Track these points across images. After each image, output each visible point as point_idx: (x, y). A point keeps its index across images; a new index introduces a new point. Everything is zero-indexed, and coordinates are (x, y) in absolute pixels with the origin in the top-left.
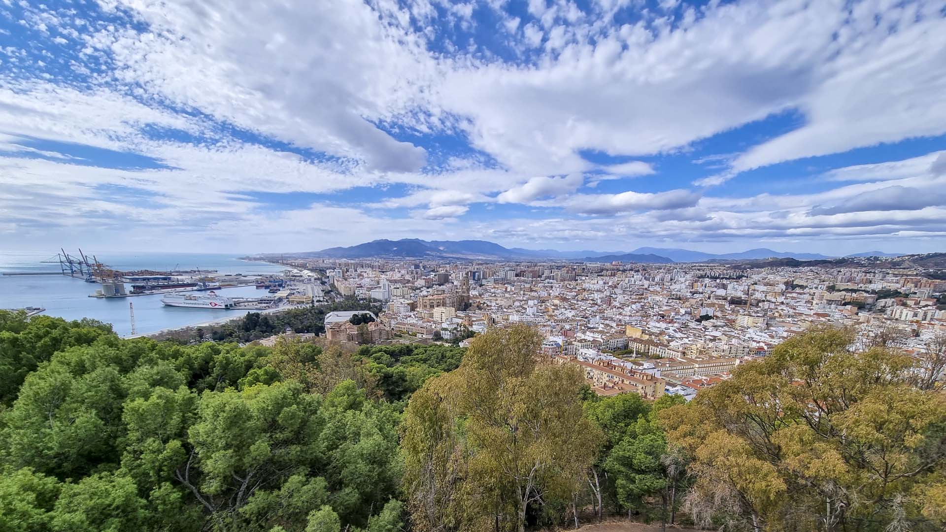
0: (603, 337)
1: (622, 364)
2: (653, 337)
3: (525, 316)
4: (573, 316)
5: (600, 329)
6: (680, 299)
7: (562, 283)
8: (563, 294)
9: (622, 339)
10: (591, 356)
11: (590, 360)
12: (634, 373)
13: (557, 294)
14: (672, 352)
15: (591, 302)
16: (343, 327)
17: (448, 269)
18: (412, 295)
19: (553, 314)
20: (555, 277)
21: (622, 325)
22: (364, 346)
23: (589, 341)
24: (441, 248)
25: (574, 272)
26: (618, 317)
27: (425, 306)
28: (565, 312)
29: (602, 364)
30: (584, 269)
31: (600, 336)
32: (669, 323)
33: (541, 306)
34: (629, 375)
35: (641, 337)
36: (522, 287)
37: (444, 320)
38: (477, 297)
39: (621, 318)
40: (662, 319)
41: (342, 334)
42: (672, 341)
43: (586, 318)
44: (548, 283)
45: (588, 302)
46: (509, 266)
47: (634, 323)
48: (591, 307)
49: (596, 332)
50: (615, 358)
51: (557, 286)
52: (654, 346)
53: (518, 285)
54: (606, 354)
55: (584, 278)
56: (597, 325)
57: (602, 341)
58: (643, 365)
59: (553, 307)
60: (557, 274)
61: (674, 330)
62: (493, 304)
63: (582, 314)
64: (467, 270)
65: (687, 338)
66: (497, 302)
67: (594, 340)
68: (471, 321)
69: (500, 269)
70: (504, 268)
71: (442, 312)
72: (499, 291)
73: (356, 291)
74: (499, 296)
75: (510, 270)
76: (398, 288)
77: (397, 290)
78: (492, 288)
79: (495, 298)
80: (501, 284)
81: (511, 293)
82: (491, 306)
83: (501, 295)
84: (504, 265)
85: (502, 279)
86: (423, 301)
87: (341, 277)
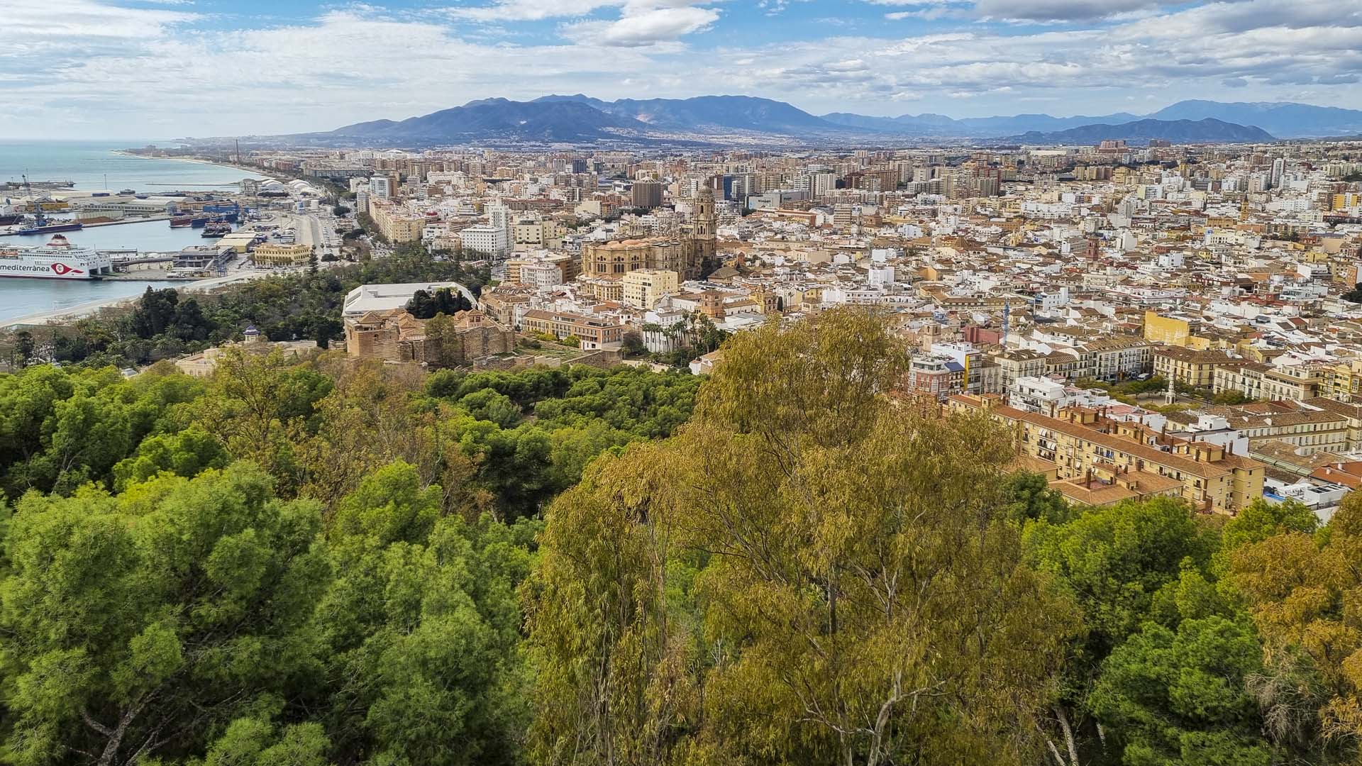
0: (1081, 344)
1: (1136, 419)
2: (1223, 343)
3: (863, 290)
4: (995, 289)
5: (1071, 322)
6: (1295, 238)
7: (962, 202)
8: (966, 231)
9: (1133, 350)
10: (1048, 397)
11: (1046, 409)
12: (1172, 442)
13: (949, 231)
14: (1278, 385)
15: (1044, 251)
16: (389, 326)
17: (660, 172)
18: (567, 239)
19: (940, 284)
20: (944, 186)
21: (1133, 312)
22: (442, 373)
23: (1041, 356)
24: (641, 118)
25: (994, 173)
26: (1119, 289)
27: (601, 268)
28: (973, 279)
29: (1078, 418)
30: (1021, 163)
31: (1070, 343)
32: (1268, 304)
33: (906, 263)
34: (1158, 448)
35: (1189, 342)
36: (855, 213)
37: (649, 305)
38: (733, 243)
39: (1128, 292)
40: (1246, 294)
41: (386, 342)
42: (1278, 354)
43: (1032, 293)
44: (925, 202)
45: (1036, 250)
46: (819, 161)
47: (1165, 307)
48: (1044, 264)
49: (1060, 330)
50: (1115, 403)
51: (950, 209)
52: (1227, 367)
53: (843, 210)
54: (1088, 392)
55: (1021, 188)
56: (1061, 314)
57: (1077, 355)
58: (1195, 421)
59: (938, 266)
60: (948, 180)
61: (1284, 325)
62: (779, 260)
63: (1020, 283)
64: (709, 174)
65: (1322, 345)
66: (790, 255)
67: (1054, 354)
68: (720, 306)
69: (795, 170)
70: (805, 165)
71: (644, 284)
72: (795, 225)
73: (425, 232)
74: (794, 238)
75: (822, 171)
76: (532, 223)
77: (530, 227)
78: (775, 220)
79: (782, 246)
80: (798, 207)
81: (826, 231)
82: (773, 265)
83: (799, 236)
84: (808, 158)
85: (802, 193)
86: (595, 254)
87: (387, 195)
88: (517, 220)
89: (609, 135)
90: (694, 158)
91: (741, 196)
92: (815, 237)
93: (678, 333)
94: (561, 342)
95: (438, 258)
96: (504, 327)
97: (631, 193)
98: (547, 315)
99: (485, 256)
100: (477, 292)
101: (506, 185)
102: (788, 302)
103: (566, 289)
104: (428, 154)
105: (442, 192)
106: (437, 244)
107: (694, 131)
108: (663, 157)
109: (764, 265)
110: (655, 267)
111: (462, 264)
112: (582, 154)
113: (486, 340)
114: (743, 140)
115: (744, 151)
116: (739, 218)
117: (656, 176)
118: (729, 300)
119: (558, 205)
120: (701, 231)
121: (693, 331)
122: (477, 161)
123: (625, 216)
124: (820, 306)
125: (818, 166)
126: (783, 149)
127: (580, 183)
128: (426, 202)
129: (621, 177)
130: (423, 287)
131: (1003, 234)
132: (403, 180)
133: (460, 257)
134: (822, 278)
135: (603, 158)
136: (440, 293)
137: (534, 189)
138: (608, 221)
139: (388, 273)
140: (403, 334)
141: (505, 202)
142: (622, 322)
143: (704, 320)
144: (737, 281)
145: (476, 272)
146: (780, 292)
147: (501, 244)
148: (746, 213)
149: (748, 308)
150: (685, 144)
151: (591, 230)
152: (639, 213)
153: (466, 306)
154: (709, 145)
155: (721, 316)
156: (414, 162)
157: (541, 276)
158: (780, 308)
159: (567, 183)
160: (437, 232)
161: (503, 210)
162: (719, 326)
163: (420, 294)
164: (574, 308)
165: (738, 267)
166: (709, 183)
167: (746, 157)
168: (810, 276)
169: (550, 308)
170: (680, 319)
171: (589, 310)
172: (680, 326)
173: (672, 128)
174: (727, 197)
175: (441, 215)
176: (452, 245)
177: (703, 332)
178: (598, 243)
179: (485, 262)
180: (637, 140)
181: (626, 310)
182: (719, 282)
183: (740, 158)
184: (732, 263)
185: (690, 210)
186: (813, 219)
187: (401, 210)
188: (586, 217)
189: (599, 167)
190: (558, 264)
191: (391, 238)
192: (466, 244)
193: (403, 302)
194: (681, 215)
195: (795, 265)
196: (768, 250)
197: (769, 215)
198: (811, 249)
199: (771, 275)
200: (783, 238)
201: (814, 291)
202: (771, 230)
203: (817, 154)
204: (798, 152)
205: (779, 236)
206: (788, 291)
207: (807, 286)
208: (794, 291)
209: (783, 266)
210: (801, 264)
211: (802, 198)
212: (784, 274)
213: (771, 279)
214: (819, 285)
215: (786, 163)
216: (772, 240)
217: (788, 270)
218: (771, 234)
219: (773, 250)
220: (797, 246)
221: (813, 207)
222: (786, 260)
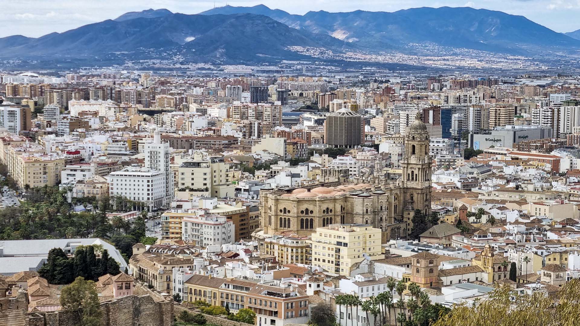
17: (361, 102)
18: (242, 185)
24: (339, 35)
27: (284, 223)
37: (345, 269)
38: (455, 193)
68: (435, 273)
69: (533, 101)
70: (546, 95)
71: (339, 243)
72: (532, 171)
73: (64, 174)
74: (531, 188)
75: (568, 103)
76: (198, 165)
77: (196, 170)
78: (508, 164)
79: (516, 197)
80: (536, 148)
81: (573, 179)
82: (504, 222)
83: (538, 185)
84: (549, 85)
85: (542, 131)
86: (276, 205)
87: (18, 129)
88: (179, 161)
89: (297, 56)
90: (404, 85)
91: (463, 134)
92: (559, 186)
93: (381, 307)
94: (231, 317)
95: (79, 209)
96: (159, 297)
97: (323, 129)
98: (214, 282)
99: (138, 206)
100: (127, 252)
101: (166, 117)
102: (524, 269)
103: (239, 249)
104: (69, 78)
105: (87, 126)
106: (79, 191)
107: (403, 51)
108: (364, 83)
109: (492, 221)
110: (353, 223)
111: (110, 216)
112: (262, 79)
113: (137, 312)
114: (467, 63)
115: (467, 77)
116: (461, 161)
117: (355, 108)
118: (447, 266)
119: (231, 142)
120: (412, 177)
121: (401, 305)
122: (131, 87)
123: (316, 158)
124: (565, 275)
125: (563, 97)
126: (517, 74)
127: (259, 115)
128: (67, 138)
129: (312, 108)
130: (60, 244)
132: (39, 110)
133: (106, 207)
134: (568, 238)
135: (290, 84)
136: (81, 252)
137: (201, 122)
138: (294, 163)
139: (17, 226)
140: (33, 304)
141: (165, 139)
142: (310, 292)
143: (415, 291)
144: (457, 240)
145: (126, 226)
146: (513, 256)
147: (159, 191)
148: (469, 154)
149: (472, 276)
150: (393, 67)
151: (272, 175)
152: (333, 154)
153: (114, 269)
154: (424, 69)
155: (437, 286)
156: (52, 87)
157: (208, 232)
158: (513, 276)
159: (243, 116)
160: (79, 176)
161: (163, 148)
162: (434, 299)
163: (56, 253)
164: (249, 274)
165: (459, 223)
166: (423, 116)
167: (471, 84)
168: (552, 236)
169: (219, 273)
170: (383, 289)
171: (268, 276)
172: (384, 298)
173: (376, 48)
174: (446, 134)
175: (85, 154)
176: (98, 192)
177: (413, 307)
178: (281, 191)
179: (137, 214)
180: (331, 62)
181: (315, 277)
182: (434, 242)
183: (462, 85)
184: (451, 219)
185: (397, 150)
186: (556, 163)
187: (35, 147)
188: (265, 158)
189: (283, 96)
190: (230, 217)
191: (21, 184)
192: (116, 191)
193: (35, 263)
194: (387, 156)
195: (533, 222)
196: (497, 202)
197: (499, 157)
198: (553, 202)
199: (501, 235)
200: (517, 187)
201: (558, 256)
202: (501, 177)
203: (562, 80)
204: (537, 78)
205: (512, 185)
206: (523, 255)
207: (548, 248)
208: (531, 255)
209: (517, 222)
210: (540, 221)
211: (542, 136)
212: (519, 233)
213: (500, 239)
214: (564, 249)
215: (522, 92)
216: (503, 190)
217: (523, 228)
218: (502, 182)
219: (504, 202)
220: (535, 197)
221: (556, 147)
222: (521, 216)
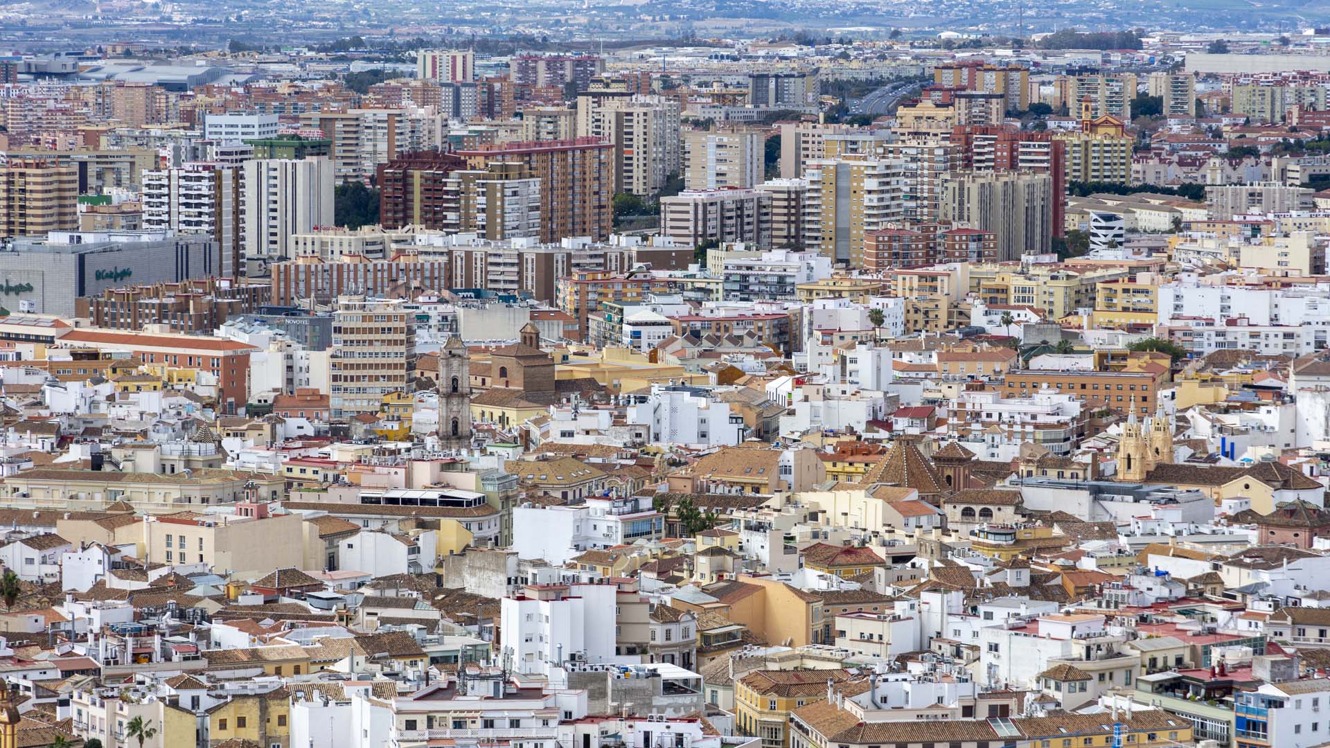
3: (474, 699)
4: (1063, 674)
7: (906, 282)
8: (927, 413)
15: (1265, 499)
19: (822, 660)
20: (823, 214)
25: (1036, 151)
28: (966, 630)
33: (667, 569)
45: (1230, 497)
46: (254, 99)
48: (1267, 558)
53: (381, 328)
62: (81, 568)
66: (133, 540)
69: (143, 140)
70: (191, 118)
72: (150, 401)
74: (146, 461)
75: (270, 147)
78: (59, 375)
79: (95, 496)
80: (162, 314)
81: (295, 425)
82: (52, 592)
83: (173, 450)
84: (202, 83)
85: (182, 251)
92: (247, 452)
109: (8, 589)
125: (252, 124)
126: (83, 43)
131: (1088, 426)
134: (286, 645)
146: (91, 716)
186: (235, 369)
195: (158, 588)
196: (24, 517)
197: (28, 351)
198: (227, 513)
199: (45, 640)
200: (97, 462)
201: (251, 711)
202: (38, 426)
203: (245, 64)
204: (156, 55)
205: (77, 453)
206: (128, 713)
207: (216, 684)
208: (152, 710)
209: (99, 592)
210: (183, 583)
211: (182, 271)
212: (109, 630)
213: (42, 656)
214: (273, 682)
215: (104, 109)
216: (45, 471)
217: (123, 612)
218: (39, 443)
219: (48, 517)
220: (165, 496)
221: (233, 311)
222: (114, 566)
